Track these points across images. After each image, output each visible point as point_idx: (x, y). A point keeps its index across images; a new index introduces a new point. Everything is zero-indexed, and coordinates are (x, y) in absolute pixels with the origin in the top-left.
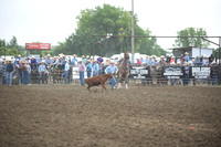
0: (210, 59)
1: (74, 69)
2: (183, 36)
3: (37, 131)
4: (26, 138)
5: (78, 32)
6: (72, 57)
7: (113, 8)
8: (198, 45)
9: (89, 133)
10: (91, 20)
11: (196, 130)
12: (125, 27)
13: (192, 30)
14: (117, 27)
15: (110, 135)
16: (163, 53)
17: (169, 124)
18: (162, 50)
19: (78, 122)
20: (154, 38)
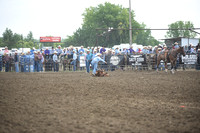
0: (197, 47)
1: (81, 58)
2: (174, 28)
3: (52, 111)
4: (41, 117)
5: (84, 26)
6: (79, 48)
7: (113, 6)
8: (187, 36)
9: (95, 112)
10: (94, 16)
11: (186, 108)
12: (124, 21)
13: (181, 23)
14: (117, 22)
15: (113, 114)
16: (156, 43)
17: (163, 104)
18: (155, 41)
19: (85, 103)
20: (149, 30)
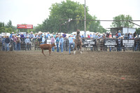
0: (135, 35)
1: (48, 41)
2: (118, 20)
3: (25, 80)
4: (17, 84)
5: (50, 17)
6: (46, 34)
7: (73, 2)
8: (127, 26)
9: (57, 81)
10: (58, 10)
11: (125, 80)
12: (80, 14)
13: (122, 16)
14: (75, 15)
15: (71, 83)
16: (104, 31)
17: (108, 76)
18: (104, 29)
19: (50, 75)
20: (98, 21)
